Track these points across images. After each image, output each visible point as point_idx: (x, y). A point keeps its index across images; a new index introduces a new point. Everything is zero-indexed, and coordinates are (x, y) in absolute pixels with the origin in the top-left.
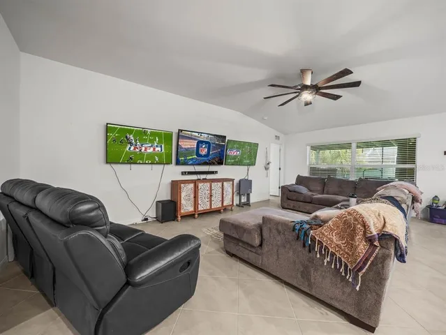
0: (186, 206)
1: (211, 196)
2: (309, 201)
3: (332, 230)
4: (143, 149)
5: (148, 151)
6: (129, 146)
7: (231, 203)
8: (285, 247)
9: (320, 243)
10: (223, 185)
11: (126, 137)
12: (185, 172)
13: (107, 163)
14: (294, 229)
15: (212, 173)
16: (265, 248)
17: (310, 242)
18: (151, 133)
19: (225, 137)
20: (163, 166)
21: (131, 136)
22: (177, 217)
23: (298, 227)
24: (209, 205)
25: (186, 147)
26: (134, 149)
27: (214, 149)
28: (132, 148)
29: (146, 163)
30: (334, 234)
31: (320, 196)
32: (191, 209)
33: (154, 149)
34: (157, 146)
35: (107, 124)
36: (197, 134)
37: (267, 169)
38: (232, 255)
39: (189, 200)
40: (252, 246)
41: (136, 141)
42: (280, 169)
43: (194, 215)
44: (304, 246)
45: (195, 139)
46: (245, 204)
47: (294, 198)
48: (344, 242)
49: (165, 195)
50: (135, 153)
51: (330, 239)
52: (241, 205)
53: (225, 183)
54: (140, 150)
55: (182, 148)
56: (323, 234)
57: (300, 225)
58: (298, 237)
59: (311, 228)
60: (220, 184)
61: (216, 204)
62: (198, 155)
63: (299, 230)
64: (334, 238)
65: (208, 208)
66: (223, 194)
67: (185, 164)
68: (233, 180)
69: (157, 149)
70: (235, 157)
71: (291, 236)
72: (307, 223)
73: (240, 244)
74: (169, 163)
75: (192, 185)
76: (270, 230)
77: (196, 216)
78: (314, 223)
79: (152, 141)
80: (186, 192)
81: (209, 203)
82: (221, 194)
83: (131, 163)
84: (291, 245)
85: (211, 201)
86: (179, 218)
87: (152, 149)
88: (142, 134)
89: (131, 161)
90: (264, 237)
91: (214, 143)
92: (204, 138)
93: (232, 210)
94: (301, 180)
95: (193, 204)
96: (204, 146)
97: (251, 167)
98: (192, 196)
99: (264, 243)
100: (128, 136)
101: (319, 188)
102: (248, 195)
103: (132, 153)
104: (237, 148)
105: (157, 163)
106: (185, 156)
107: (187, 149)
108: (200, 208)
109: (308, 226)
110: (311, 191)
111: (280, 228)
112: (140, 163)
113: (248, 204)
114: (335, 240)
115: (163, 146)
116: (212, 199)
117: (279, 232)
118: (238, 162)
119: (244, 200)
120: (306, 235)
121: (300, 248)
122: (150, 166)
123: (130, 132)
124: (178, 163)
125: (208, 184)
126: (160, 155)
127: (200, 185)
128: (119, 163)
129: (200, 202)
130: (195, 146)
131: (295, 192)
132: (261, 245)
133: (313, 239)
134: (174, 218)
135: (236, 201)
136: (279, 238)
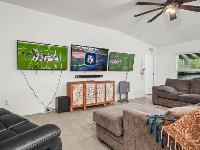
0: (77, 101)
1: (96, 93)
2: (176, 98)
3: (184, 127)
4: (45, 59)
5: (49, 60)
6: (34, 57)
7: (113, 99)
8: (141, 139)
9: (172, 139)
10: (105, 86)
11: (32, 50)
12: (78, 76)
13: (18, 69)
14: (148, 123)
15: (98, 76)
16: (126, 138)
17: (162, 137)
18: (51, 47)
19: (108, 50)
20: (60, 71)
21: (36, 50)
22: (70, 109)
23: (151, 121)
24: (94, 101)
25: (78, 57)
26: (39, 59)
27: (99, 59)
28: (37, 58)
29: (47, 70)
30: (186, 131)
31: (186, 95)
32: (81, 103)
33: (54, 59)
34: (56, 57)
35: (18, 41)
36: (85, 48)
37: (142, 74)
38: (103, 142)
39: (79, 96)
40: (115, 136)
41: (40, 53)
42: (153, 74)
43: (83, 107)
44: (157, 140)
45: (84, 52)
46: (124, 100)
47: (163, 96)
48: (197, 141)
49: (63, 93)
50: (39, 62)
51: (182, 136)
52: (121, 101)
53: (107, 84)
54: (43, 60)
55: (74, 58)
56: (174, 130)
57: (153, 119)
58: (152, 132)
59: (163, 123)
60: (103, 85)
61: (101, 100)
62: (87, 63)
63: (152, 124)
64: (186, 135)
65: (94, 102)
66: (106, 92)
67: (77, 69)
68: (114, 82)
69: (56, 59)
70: (116, 65)
71: (145, 130)
72: (161, 118)
73: (107, 133)
74: (65, 69)
75: (81, 85)
76: (129, 122)
77: (85, 108)
78: (167, 118)
79: (52, 54)
80: (77, 91)
81: (95, 99)
82: (104, 93)
83: (36, 69)
84: (146, 138)
85: (96, 97)
86: (72, 110)
87: (52, 59)
88: (44, 48)
89: (36, 67)
90: (124, 128)
91: (99, 55)
92: (91, 50)
93: (113, 104)
94: (169, 82)
95: (82, 99)
96: (91, 57)
97: (129, 73)
98: (82, 93)
99: (125, 134)
100: (34, 50)
101: (186, 89)
102: (127, 93)
103: (37, 62)
104: (118, 58)
105: (56, 70)
106: (77, 64)
107: (78, 59)
108: (88, 103)
109: (160, 121)
110: (178, 90)
111: (136, 121)
112: (43, 69)
113: (126, 100)
114: (187, 138)
115: (60, 57)
116: (97, 96)
117: (136, 125)
118: (118, 69)
119: (123, 97)
120: (158, 129)
121: (154, 142)
122: (51, 71)
123: (35, 46)
124: (72, 69)
125: (94, 85)
126: (58, 63)
127: (88, 85)
128: (27, 69)
129: (87, 98)
130: (85, 57)
131: (164, 91)
132: (122, 135)
133: (165, 135)
134: (68, 110)
135: (117, 98)
136: (135, 130)
